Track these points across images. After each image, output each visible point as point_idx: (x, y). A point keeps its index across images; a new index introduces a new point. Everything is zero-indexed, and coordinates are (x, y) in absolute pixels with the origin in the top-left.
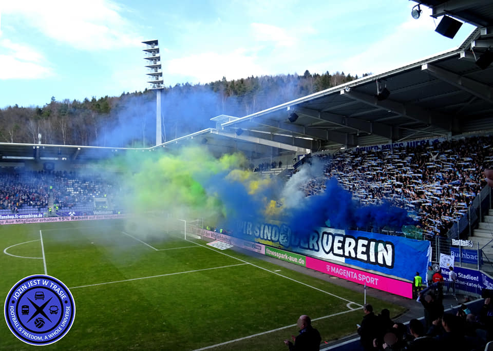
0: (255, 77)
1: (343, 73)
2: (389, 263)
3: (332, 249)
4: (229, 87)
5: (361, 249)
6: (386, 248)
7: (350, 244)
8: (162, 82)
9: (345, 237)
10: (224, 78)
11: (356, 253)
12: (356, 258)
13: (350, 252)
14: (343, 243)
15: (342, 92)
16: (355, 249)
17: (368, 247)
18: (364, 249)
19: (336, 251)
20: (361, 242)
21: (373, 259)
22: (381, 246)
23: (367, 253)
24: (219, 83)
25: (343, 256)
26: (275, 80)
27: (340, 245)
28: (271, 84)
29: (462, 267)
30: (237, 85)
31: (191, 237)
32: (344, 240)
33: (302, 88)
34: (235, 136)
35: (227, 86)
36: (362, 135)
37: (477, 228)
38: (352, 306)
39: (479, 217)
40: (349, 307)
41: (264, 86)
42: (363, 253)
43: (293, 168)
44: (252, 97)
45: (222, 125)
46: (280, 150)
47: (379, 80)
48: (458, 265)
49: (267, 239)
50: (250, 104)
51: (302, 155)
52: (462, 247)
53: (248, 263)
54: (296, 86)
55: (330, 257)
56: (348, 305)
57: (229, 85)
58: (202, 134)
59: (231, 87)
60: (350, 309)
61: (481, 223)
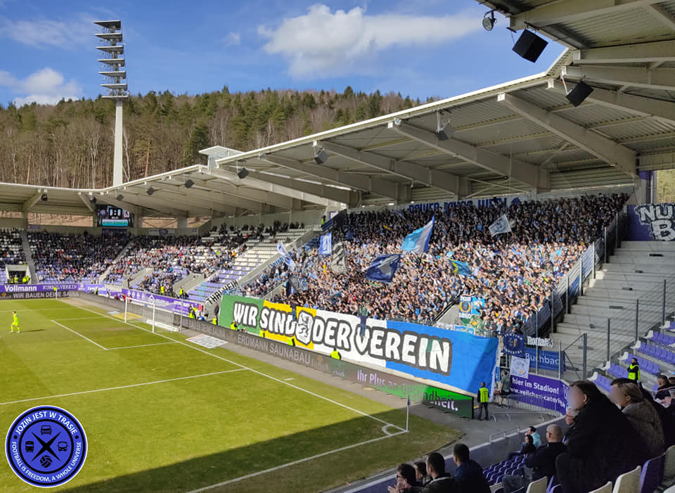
0: (272, 90)
1: (399, 95)
2: (444, 368)
3: (368, 348)
4: (232, 104)
5: (407, 348)
6: (442, 347)
7: (393, 340)
8: (126, 88)
9: (386, 331)
10: (226, 89)
11: (401, 355)
12: (401, 361)
13: (392, 352)
14: (384, 339)
15: (390, 125)
16: (400, 348)
17: (417, 345)
18: (412, 348)
19: (374, 351)
20: (408, 338)
21: (422, 363)
22: (435, 343)
23: (415, 353)
24: (217, 95)
25: (383, 357)
26: (302, 98)
27: (379, 342)
28: (294, 103)
29: (539, 375)
30: (245, 100)
31: (164, 330)
32: (386, 335)
33: (340, 113)
34: (236, 179)
35: (230, 100)
36: (417, 187)
37: (562, 321)
38: (390, 430)
39: (565, 307)
40: (385, 432)
41: (285, 105)
42: (410, 353)
43: (321, 230)
44: (266, 122)
45: (216, 161)
46: (304, 203)
47: (441, 112)
48: (534, 371)
49: (279, 333)
50: (263, 130)
51: (334, 212)
52: (540, 348)
53: (247, 368)
54: (331, 108)
55: (366, 360)
56: (384, 429)
57: (233, 100)
58: (186, 173)
59: (235, 102)
60: (386, 435)
61: (567, 316)
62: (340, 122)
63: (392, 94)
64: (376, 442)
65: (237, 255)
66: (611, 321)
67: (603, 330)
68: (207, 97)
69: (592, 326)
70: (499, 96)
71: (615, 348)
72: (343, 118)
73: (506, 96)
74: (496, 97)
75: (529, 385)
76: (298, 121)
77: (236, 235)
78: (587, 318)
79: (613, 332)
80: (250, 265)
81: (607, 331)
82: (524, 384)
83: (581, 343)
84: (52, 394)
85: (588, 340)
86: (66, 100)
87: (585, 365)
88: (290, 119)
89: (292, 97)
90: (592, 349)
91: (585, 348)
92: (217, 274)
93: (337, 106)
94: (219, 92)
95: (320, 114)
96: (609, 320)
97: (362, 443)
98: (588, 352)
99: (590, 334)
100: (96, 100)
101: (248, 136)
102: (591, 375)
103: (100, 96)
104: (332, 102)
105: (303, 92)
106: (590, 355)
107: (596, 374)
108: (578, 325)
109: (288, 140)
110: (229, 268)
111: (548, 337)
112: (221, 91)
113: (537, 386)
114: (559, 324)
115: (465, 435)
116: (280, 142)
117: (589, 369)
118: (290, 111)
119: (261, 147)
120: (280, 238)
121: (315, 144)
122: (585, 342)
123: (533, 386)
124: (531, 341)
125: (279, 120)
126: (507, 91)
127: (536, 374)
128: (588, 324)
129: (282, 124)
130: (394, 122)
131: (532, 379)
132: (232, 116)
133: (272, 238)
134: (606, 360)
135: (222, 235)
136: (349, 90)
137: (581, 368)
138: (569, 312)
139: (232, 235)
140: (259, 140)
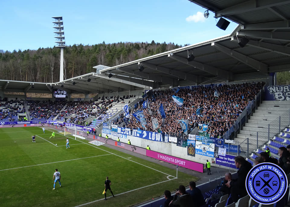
0: (122, 43)
1: (173, 43)
8: (64, 43)
10: (104, 42)
15: (169, 56)
26: (134, 45)
28: (131, 47)
29: (230, 155)
30: (111, 47)
31: (79, 138)
33: (150, 51)
34: (108, 78)
35: (105, 47)
36: (181, 80)
37: (239, 133)
38: (170, 178)
39: (240, 127)
40: (168, 178)
41: (128, 49)
43: (142, 98)
44: (120, 55)
45: (100, 71)
46: (135, 87)
47: (189, 50)
48: (228, 153)
50: (119, 58)
51: (148, 90)
52: (230, 144)
53: (113, 154)
54: (146, 49)
56: (168, 177)
57: (107, 47)
58: (88, 76)
59: (108, 48)
60: (168, 180)
61: (241, 131)
62: (149, 54)
63: (171, 43)
64: (164, 182)
65: (108, 108)
66: (258, 133)
67: (255, 136)
68: (96, 45)
69: (251, 135)
70: (212, 44)
71: (260, 144)
72: (151, 53)
73: (215, 44)
74: (211, 44)
75: (226, 159)
76: (133, 54)
77: (108, 100)
78: (249, 132)
79: (260, 137)
80: (114, 112)
81: (257, 137)
82: (224, 158)
83: (246, 142)
84: (36, 164)
85: (249, 140)
86: (41, 48)
87: (248, 150)
88: (129, 54)
89: (130, 45)
90: (251, 144)
91: (248, 144)
92: (101, 116)
93: (148, 48)
94: (101, 44)
95: (142, 51)
96: (258, 132)
97: (159, 183)
98: (249, 145)
99: (250, 138)
100: (53, 48)
101: (113, 61)
102: (251, 154)
103: (55, 46)
104: (146, 47)
105: (135, 43)
106: (250, 147)
107: (252, 154)
108: (245, 134)
109: (129, 62)
110: (106, 113)
111: (233, 140)
112: (102, 43)
113: (229, 159)
114: (238, 134)
115: (200, 179)
116: (125, 63)
117: (250, 152)
118: (129, 51)
119: (118, 65)
120: (126, 101)
121: (139, 63)
122: (248, 141)
123: (227, 159)
124: (227, 141)
125: (125, 54)
126: (215, 41)
127: (229, 154)
128: (249, 134)
129: (126, 56)
130: (170, 54)
131: (227, 156)
132: (106, 53)
133: (122, 101)
134: (257, 148)
135: (102, 101)
136: (153, 41)
137: (247, 152)
138: (242, 130)
139: (106, 100)
140: (117, 62)
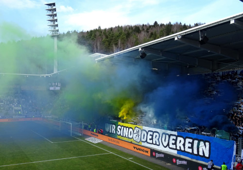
0: (120, 26)
1: (181, 23)
2: (207, 155)
3: (168, 144)
4: (102, 34)
5: (187, 145)
6: (205, 145)
7: (180, 141)
8: (58, 31)
9: (177, 137)
10: (100, 27)
11: (184, 148)
12: (184, 151)
13: (180, 147)
14: (176, 140)
15: (176, 39)
16: (184, 145)
17: (192, 144)
18: (190, 145)
19: (171, 146)
20: (188, 140)
21: (196, 152)
22: (202, 143)
23: (192, 147)
24: (96, 31)
25: (176, 149)
26: (134, 28)
27: (174, 142)
28: (131, 31)
30: (108, 32)
32: (177, 139)
33: (152, 34)
35: (101, 32)
41: (126, 32)
42: (189, 148)
44: (118, 40)
45: (96, 60)
47: (201, 31)
49: (125, 137)
50: (116, 44)
53: (112, 153)
54: (148, 32)
55: (167, 150)
57: (103, 32)
62: (152, 38)
63: (177, 23)
72: (154, 36)
76: (132, 38)
88: (128, 39)
89: (129, 28)
93: (150, 31)
95: (143, 35)
104: (148, 29)
116: (124, 49)
118: (128, 35)
121: (140, 49)
125: (123, 39)
129: (125, 41)
130: (177, 37)
132: (102, 39)
136: (156, 23)
140: (115, 49)
